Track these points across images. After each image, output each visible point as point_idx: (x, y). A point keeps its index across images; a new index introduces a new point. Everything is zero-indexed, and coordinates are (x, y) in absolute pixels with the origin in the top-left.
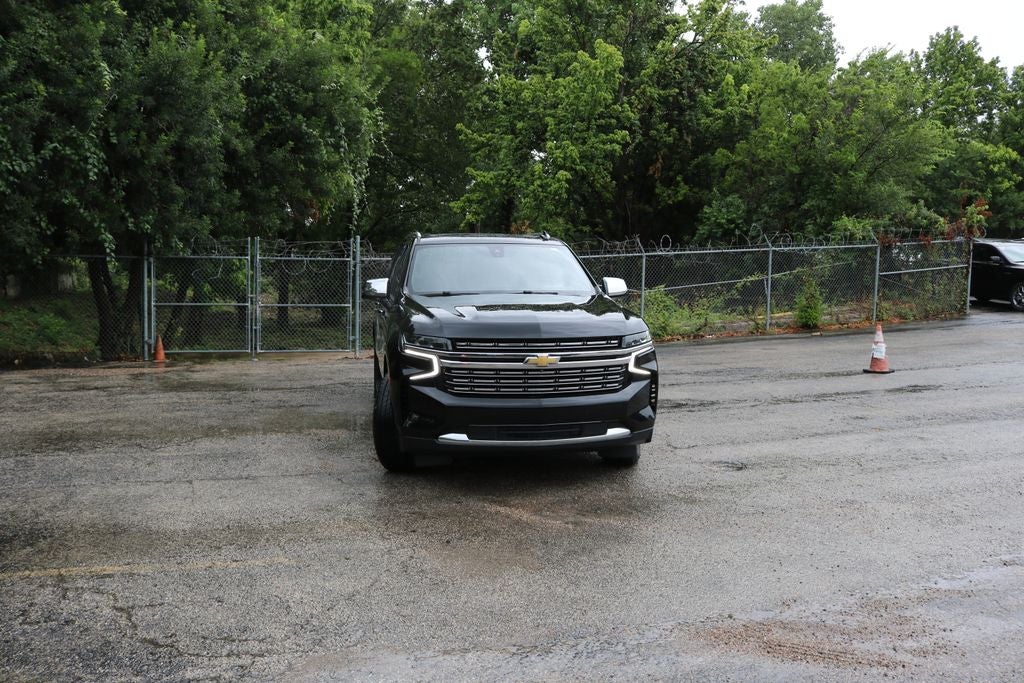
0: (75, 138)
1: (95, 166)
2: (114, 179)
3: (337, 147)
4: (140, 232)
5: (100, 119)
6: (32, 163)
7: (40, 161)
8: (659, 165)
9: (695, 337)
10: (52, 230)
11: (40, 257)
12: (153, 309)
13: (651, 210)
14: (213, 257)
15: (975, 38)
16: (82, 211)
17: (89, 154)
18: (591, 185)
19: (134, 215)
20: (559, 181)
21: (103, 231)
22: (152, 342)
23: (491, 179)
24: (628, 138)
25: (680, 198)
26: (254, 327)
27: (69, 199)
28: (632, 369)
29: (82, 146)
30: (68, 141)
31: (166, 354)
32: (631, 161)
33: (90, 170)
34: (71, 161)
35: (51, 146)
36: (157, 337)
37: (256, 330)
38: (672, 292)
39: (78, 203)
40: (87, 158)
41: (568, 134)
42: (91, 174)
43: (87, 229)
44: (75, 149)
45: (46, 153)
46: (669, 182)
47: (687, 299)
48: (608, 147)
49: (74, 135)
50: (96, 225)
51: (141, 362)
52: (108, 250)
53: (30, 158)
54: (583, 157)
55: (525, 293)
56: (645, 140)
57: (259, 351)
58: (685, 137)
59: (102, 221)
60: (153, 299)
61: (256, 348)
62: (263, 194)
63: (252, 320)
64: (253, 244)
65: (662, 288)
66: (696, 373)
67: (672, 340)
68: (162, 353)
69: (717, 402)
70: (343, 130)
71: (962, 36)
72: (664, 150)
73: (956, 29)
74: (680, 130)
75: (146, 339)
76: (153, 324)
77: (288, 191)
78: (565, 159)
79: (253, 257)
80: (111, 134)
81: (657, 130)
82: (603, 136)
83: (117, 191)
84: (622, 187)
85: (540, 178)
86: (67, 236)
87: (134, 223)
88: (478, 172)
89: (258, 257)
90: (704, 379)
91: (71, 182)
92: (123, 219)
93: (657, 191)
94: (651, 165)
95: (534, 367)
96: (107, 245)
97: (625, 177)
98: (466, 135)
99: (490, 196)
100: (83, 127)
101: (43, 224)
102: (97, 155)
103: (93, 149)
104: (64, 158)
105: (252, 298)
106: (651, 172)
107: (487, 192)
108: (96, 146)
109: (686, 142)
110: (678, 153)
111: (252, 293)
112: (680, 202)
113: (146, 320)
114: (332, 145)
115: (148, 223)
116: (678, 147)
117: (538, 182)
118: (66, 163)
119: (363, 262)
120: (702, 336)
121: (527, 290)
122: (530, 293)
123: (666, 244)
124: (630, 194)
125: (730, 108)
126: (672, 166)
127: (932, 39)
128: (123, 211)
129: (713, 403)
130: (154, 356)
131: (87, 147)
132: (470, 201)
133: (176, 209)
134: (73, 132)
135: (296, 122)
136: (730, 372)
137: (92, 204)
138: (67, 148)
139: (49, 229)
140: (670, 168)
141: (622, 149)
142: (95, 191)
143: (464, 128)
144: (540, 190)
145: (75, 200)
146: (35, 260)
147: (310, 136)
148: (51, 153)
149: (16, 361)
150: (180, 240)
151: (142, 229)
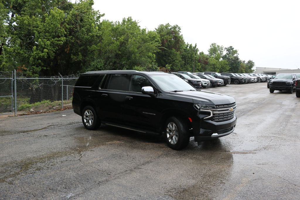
8: (68, 49)
15: (135, 20)
20: (45, 52)
71: (132, 19)
72: (70, 44)
73: (131, 17)
74: (75, 38)
81: (69, 38)
93: (72, 57)
106: (66, 51)
117: (35, 52)
119: (17, 79)
125: (94, 33)
127: (123, 19)
144: (36, 55)
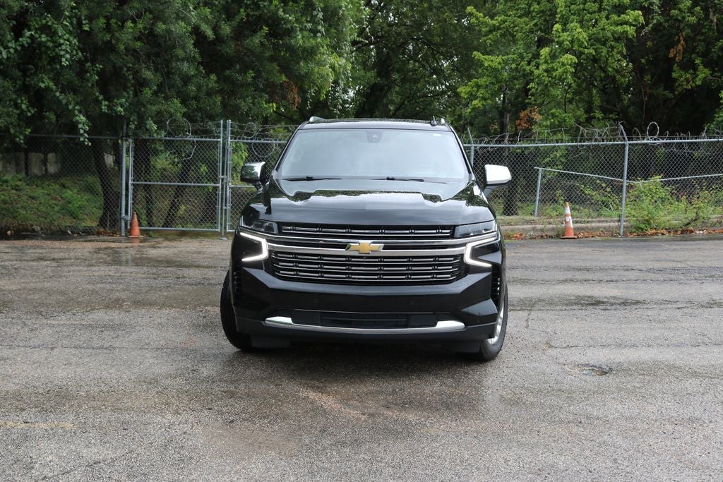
0: (49, 26)
1: (67, 52)
2: (89, 64)
3: (314, 32)
4: (114, 114)
5: (73, 8)
6: (12, 51)
7: (19, 48)
8: (680, 47)
9: (683, 232)
10: (33, 111)
11: (22, 137)
12: (130, 188)
13: (671, 95)
14: (187, 139)
16: (58, 94)
17: (62, 41)
18: (604, 70)
19: (108, 98)
20: (563, 64)
21: (77, 113)
22: (129, 218)
23: (499, 63)
24: (641, 19)
25: (699, 83)
26: (224, 208)
27: (46, 82)
28: (468, 260)
29: (55, 33)
30: (46, 29)
31: (140, 230)
32: (649, 43)
33: (62, 56)
34: (48, 48)
35: (28, 34)
36: (133, 214)
37: (226, 210)
38: (668, 183)
39: (54, 87)
40: (60, 45)
41: (579, 15)
42: (64, 60)
43: (63, 112)
44: (51, 37)
45: (24, 40)
46: (689, 66)
47: (685, 191)
48: (619, 29)
49: (49, 23)
50: (71, 107)
51: (117, 237)
52: (82, 131)
53: (10, 45)
54: (594, 40)
55: (388, 179)
56: (667, 21)
57: (228, 230)
58: (711, 17)
59: (77, 103)
60: (130, 178)
61: (225, 228)
62: (240, 78)
63: (222, 199)
64: (225, 127)
65: (658, 179)
66: (649, 270)
67: (656, 234)
68: (137, 230)
69: (644, 302)
70: (320, 15)
72: (687, 31)
74: (705, 9)
75: (123, 215)
76: (130, 202)
77: (264, 75)
78: (572, 42)
79: (224, 139)
80: (84, 22)
81: (680, 10)
82: (614, 17)
83: (91, 75)
84: (639, 71)
85: (546, 62)
86: (44, 117)
87: (108, 106)
88: (486, 57)
89: (229, 140)
90: (652, 276)
91: (49, 67)
92: (98, 102)
93: (674, 75)
94: (673, 47)
95: (356, 254)
96: (80, 126)
97: (643, 61)
98: (477, 19)
99: (498, 82)
100: (58, 16)
101: (24, 106)
102: (70, 42)
103: (67, 36)
104: (41, 44)
105: (223, 179)
106: (671, 55)
107: (496, 77)
108: (70, 33)
109: (712, 22)
110: (703, 34)
111: (223, 174)
112: (698, 87)
113: (124, 197)
114: (311, 31)
115: (122, 106)
116: (704, 27)
117: (544, 67)
118: (43, 49)
120: (692, 232)
121: (391, 176)
122: (393, 179)
123: (652, 133)
124: (647, 78)
126: (695, 48)
128: (97, 94)
129: (637, 302)
130: (129, 232)
131: (60, 34)
132: (478, 86)
133: (148, 93)
134: (49, 19)
135: (272, 8)
136: (686, 271)
137: (68, 88)
138: (43, 36)
139: (30, 112)
140: (693, 50)
141: (636, 31)
142: (70, 76)
143: (474, 11)
144: (545, 74)
145: (51, 84)
146: (17, 139)
147: (287, 21)
148: (29, 40)
149: (9, 232)
150: (155, 123)
151: (116, 112)
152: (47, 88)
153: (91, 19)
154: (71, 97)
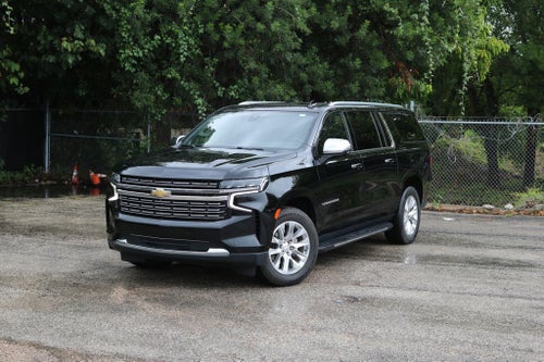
1: (184, 51)
2: (207, 59)
6: (146, 51)
7: (151, 49)
11: (160, 116)
16: (182, 82)
17: (181, 42)
19: (224, 85)
21: (196, 97)
28: (231, 205)
29: (177, 36)
33: (181, 54)
34: (172, 48)
35: (156, 38)
39: (179, 77)
43: (186, 97)
44: (174, 39)
45: (155, 43)
49: (174, 29)
50: (192, 93)
52: (201, 111)
53: (145, 46)
59: (197, 90)
80: (200, 26)
83: (209, 68)
86: (174, 101)
87: (225, 91)
92: (215, 88)
96: (199, 107)
102: (188, 42)
103: (186, 38)
104: (168, 45)
108: (189, 35)
128: (215, 82)
131: (180, 37)
134: (173, 26)
138: (169, 38)
139: (164, 96)
145: (177, 75)
148: (159, 43)
151: (229, 96)
152: (174, 79)
153: (205, 23)
154: (192, 85)
